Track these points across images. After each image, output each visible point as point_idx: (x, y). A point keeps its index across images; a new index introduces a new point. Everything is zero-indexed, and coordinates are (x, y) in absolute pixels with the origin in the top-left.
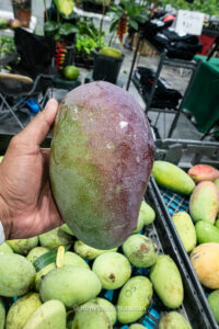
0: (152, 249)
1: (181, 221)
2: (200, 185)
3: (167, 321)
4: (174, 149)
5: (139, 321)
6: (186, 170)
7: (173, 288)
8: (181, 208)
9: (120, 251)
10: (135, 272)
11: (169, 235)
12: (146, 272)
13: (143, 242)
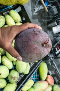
13: (16, 77)
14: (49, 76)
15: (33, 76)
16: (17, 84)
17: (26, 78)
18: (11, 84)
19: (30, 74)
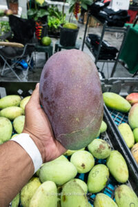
0: (107, 147)
1: (123, 129)
2: (134, 106)
3: (119, 190)
4: (116, 84)
5: (102, 192)
6: (125, 97)
7: (122, 170)
8: (123, 121)
9: (87, 149)
10: (97, 162)
11: (117, 138)
12: (104, 161)
13: (101, 143)
14: (127, 97)
15: (116, 121)
16: (115, 149)
17: (113, 131)
18: (110, 158)
19: (109, 122)
